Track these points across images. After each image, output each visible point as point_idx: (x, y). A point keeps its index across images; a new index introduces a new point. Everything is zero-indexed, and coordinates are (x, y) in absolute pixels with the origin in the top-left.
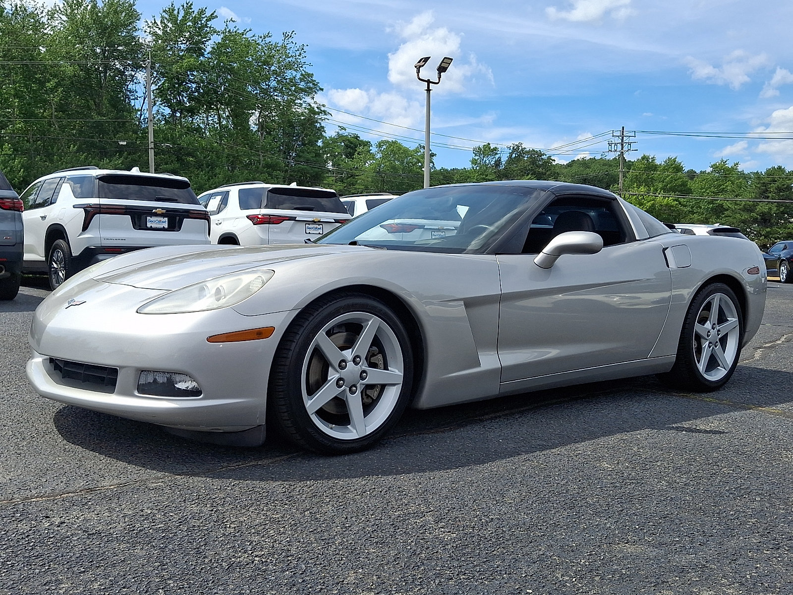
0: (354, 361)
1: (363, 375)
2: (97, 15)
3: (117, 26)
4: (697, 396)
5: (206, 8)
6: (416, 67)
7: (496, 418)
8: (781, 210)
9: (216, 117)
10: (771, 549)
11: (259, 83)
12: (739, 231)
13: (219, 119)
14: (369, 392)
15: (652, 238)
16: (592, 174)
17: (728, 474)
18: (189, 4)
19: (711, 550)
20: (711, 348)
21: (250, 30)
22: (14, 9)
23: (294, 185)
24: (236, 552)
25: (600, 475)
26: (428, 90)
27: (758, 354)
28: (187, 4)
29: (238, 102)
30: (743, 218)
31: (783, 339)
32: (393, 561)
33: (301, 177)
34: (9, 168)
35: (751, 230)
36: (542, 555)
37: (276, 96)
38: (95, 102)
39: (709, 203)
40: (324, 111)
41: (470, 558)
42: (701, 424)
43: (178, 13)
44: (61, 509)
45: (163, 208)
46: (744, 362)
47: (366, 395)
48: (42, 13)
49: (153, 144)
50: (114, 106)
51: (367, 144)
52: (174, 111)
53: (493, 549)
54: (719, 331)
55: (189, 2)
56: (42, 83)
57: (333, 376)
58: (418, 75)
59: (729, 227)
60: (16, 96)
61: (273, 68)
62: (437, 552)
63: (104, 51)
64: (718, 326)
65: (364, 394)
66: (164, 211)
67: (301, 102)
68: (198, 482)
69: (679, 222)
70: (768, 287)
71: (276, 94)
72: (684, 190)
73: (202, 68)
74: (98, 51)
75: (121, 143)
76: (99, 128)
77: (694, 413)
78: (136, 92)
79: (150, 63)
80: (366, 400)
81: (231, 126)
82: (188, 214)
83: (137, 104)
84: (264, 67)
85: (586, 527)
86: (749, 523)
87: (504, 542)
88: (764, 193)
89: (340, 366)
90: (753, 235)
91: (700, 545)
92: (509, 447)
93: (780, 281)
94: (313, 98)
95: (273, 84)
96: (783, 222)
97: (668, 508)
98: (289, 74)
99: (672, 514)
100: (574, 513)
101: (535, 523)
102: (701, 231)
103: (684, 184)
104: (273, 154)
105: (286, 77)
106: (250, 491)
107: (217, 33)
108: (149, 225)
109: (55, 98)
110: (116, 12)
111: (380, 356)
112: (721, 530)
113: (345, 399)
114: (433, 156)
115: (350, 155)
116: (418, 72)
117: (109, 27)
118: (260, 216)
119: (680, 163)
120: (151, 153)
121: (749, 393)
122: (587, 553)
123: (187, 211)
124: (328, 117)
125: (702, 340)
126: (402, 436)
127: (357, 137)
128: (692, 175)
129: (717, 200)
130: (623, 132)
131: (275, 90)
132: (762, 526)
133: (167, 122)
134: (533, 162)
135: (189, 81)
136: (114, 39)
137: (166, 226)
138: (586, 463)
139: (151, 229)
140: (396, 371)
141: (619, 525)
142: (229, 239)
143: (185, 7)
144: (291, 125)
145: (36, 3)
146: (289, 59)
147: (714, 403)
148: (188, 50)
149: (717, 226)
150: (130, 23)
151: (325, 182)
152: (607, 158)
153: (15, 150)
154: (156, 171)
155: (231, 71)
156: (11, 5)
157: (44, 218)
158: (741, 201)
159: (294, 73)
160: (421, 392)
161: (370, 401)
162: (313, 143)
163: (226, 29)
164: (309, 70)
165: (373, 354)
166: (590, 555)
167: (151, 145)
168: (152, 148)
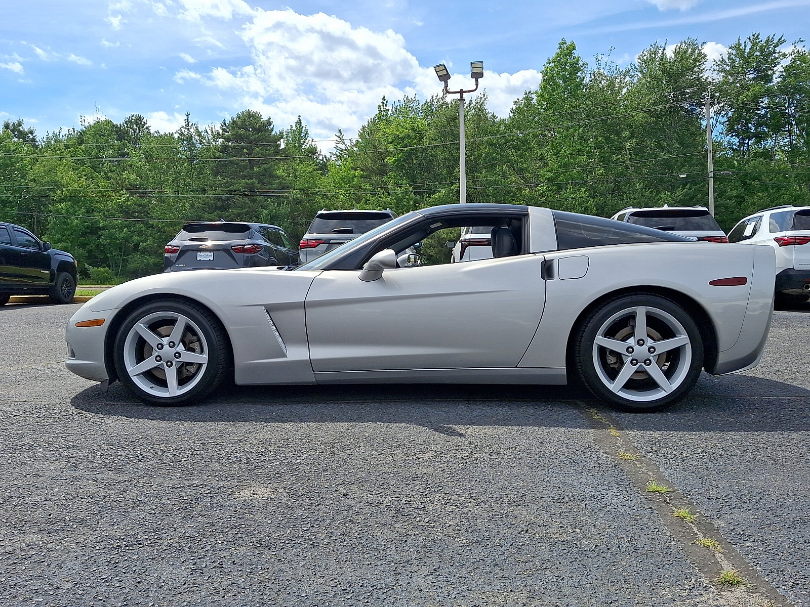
0: (169, 345)
1: (176, 355)
5: (774, 35)
18: (756, 35)
20: (637, 365)
43: (745, 46)
49: (712, 173)
52: (743, 140)
54: (651, 348)
55: (755, 34)
57: (154, 354)
60: (596, 147)
64: (651, 342)
65: (184, 369)
73: (769, 93)
75: (681, 176)
80: (186, 373)
81: (802, 145)
89: (158, 347)
107: (786, 57)
109: (631, 145)
111: (196, 344)
113: (163, 369)
120: (711, 182)
143: (751, 38)
148: (756, 79)
161: (190, 374)
163: (794, 51)
167: (711, 175)
168: (711, 177)
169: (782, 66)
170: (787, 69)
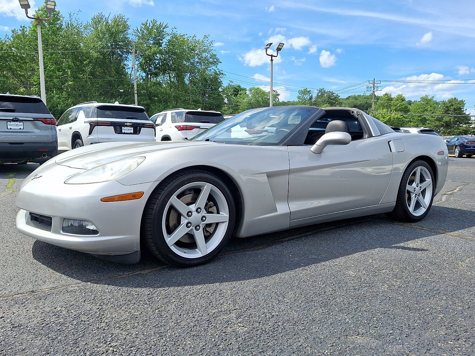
0: (197, 211)
1: (203, 218)
2: (108, 27)
3: (118, 32)
4: (409, 224)
5: (163, 23)
6: (265, 48)
7: (291, 240)
8: (456, 120)
9: (168, 77)
10: (454, 340)
11: (190, 60)
12: (434, 131)
13: (170, 77)
14: (208, 229)
15: (382, 135)
16: (359, 103)
17: (426, 279)
19: (413, 340)
20: (417, 197)
21: (187, 35)
22: (67, 25)
23: (199, 110)
24: (99, 343)
25: (347, 280)
26: (272, 60)
27: (444, 198)
28: (154, 20)
29: (179, 69)
30: (436, 124)
31: (457, 189)
32: (199, 352)
33: (211, 106)
34: (66, 104)
35: (440, 130)
36: (300, 346)
37: (198, 66)
38: (108, 71)
39: (419, 117)
40: (222, 73)
41: (252, 349)
42: (411, 244)
43: (149, 25)
44: (7, 307)
45: (130, 123)
46: (436, 203)
47: (206, 230)
48: (81, 26)
50: (117, 72)
51: (245, 90)
52: (147, 75)
53: (269, 341)
54: (421, 187)
56: (81, 62)
57: (184, 221)
58: (266, 53)
59: (429, 129)
60: (69, 68)
61: (196, 52)
62: (230, 344)
63: (112, 45)
64: (420, 184)
65: (205, 230)
66: (131, 124)
67: (211, 69)
68: (98, 287)
69: (403, 127)
70: (449, 160)
71: (198, 65)
72: (406, 110)
73: (161, 53)
74: (109, 45)
75: (121, 91)
76: (110, 83)
77: (407, 236)
78: (129, 65)
79: (134, 50)
80: (206, 234)
81: (176, 81)
82: (144, 125)
83: (129, 71)
84: (192, 51)
85: (332, 322)
86: (438, 318)
87: (277, 335)
88: (447, 111)
89: (188, 215)
90: (441, 133)
91: (406, 336)
92: (295, 260)
93: (455, 157)
94: (216, 67)
95: (197, 60)
96: (456, 126)
97: (387, 306)
98: (204, 55)
99: (389, 310)
100: (327, 311)
101: (300, 319)
102: (414, 131)
103: (406, 107)
104: (196, 95)
105: (203, 56)
106: (128, 294)
107: (168, 35)
108: (123, 131)
109: (88, 69)
110: (118, 25)
111: (215, 208)
112: (420, 323)
113: (193, 234)
114: (278, 95)
115: (236, 95)
116: (266, 51)
117: (114, 33)
118: (181, 126)
119: (404, 97)
120: (136, 95)
121: (439, 222)
122: (330, 344)
123: (143, 124)
124: (224, 76)
125: (411, 194)
126: (233, 253)
127: (239, 86)
128: (410, 103)
129: (423, 115)
130: (374, 81)
131: (198, 62)
132: (447, 320)
133: (144, 80)
134: (329, 97)
135: (154, 59)
136: (117, 39)
137: (132, 132)
138: (339, 271)
139: (124, 133)
140: (224, 215)
141: (354, 320)
142: (166, 138)
143: (153, 22)
144: (205, 80)
145: (78, 22)
146: (204, 47)
147: (419, 229)
148: (154, 44)
149: (422, 128)
150: (125, 31)
151: (223, 109)
152: (367, 95)
153: (68, 95)
154: (138, 105)
155: (175, 54)
156: (66, 23)
157: (71, 128)
158: (435, 116)
159: (207, 54)
160: (241, 228)
161: (209, 234)
162: (216, 89)
163: (172, 33)
164: (214, 53)
165: (210, 206)
166: (332, 346)
167: (136, 92)
168: (136, 93)
169: (167, 39)
170: (169, 41)
